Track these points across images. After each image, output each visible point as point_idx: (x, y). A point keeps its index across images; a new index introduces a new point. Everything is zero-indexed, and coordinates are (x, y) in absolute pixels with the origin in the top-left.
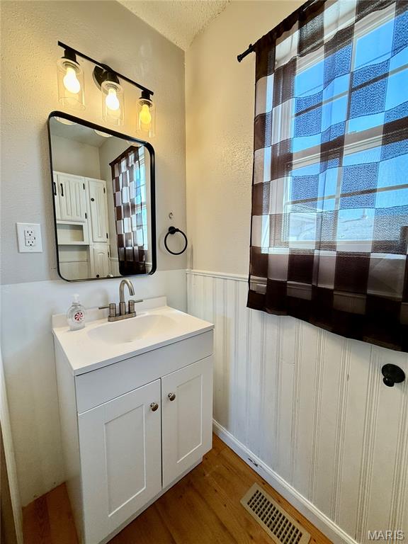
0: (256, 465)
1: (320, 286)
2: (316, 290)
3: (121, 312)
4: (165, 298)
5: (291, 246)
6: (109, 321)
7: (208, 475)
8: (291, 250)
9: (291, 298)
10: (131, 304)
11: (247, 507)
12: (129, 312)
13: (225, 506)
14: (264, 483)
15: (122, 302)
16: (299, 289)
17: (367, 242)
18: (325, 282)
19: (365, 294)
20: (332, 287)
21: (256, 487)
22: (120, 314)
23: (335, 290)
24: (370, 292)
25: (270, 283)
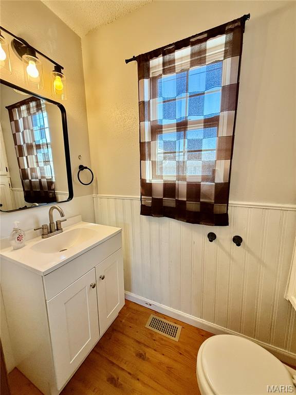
0: (150, 305)
1: (180, 199)
2: (178, 201)
3: (51, 229)
4: (80, 216)
5: (164, 178)
6: (43, 238)
7: (124, 321)
8: (164, 181)
9: (165, 207)
10: (58, 223)
11: (150, 328)
12: (58, 230)
13: (137, 332)
14: (156, 312)
15: (51, 223)
16: (169, 202)
17: (199, 176)
18: (182, 197)
19: (199, 201)
20: (185, 199)
21: (152, 316)
22: (51, 232)
23: (187, 201)
24: (201, 200)
25: (154, 200)
